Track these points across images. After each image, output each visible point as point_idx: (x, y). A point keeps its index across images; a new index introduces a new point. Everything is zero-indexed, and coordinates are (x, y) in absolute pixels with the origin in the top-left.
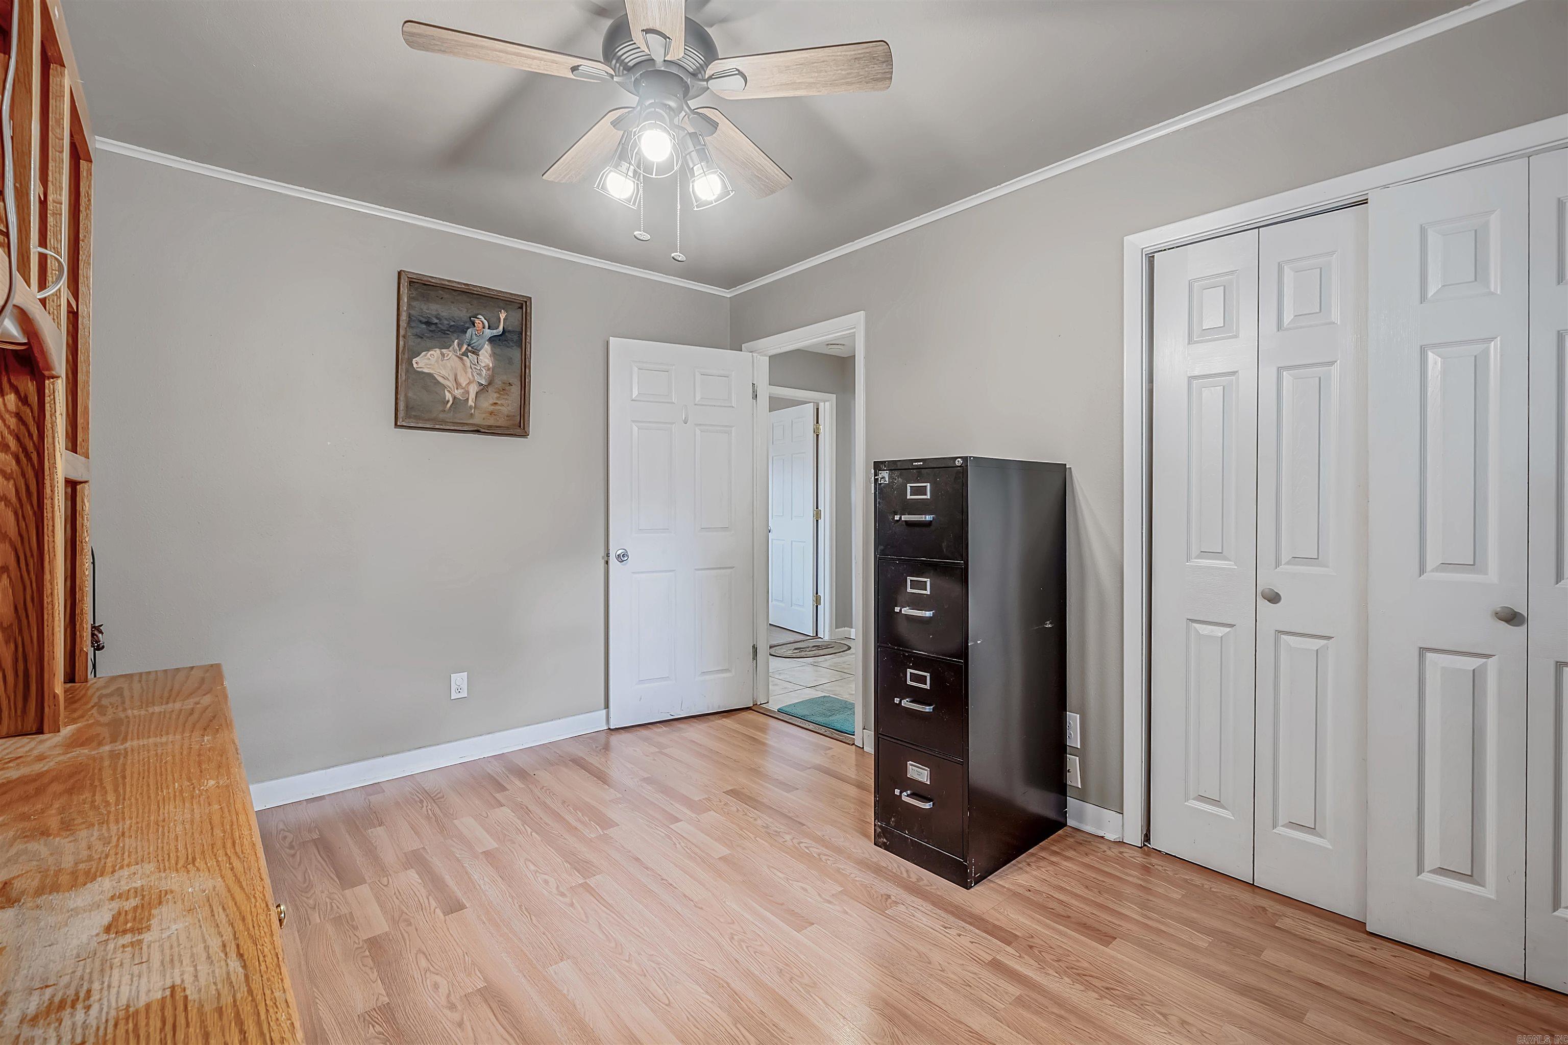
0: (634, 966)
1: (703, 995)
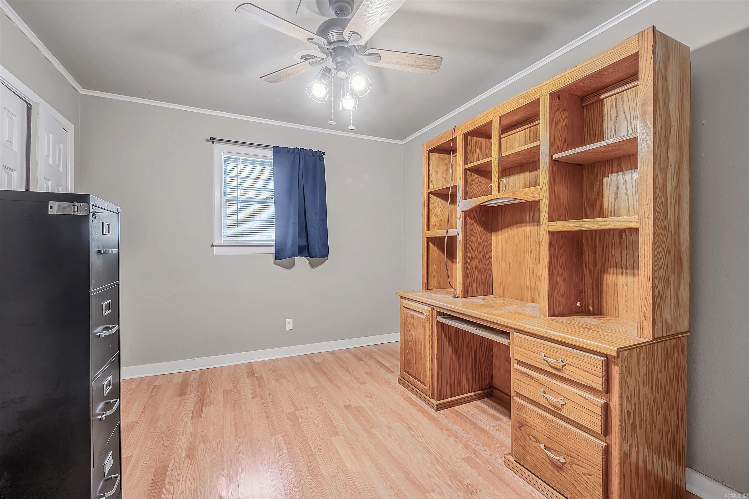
1: (322, 468)
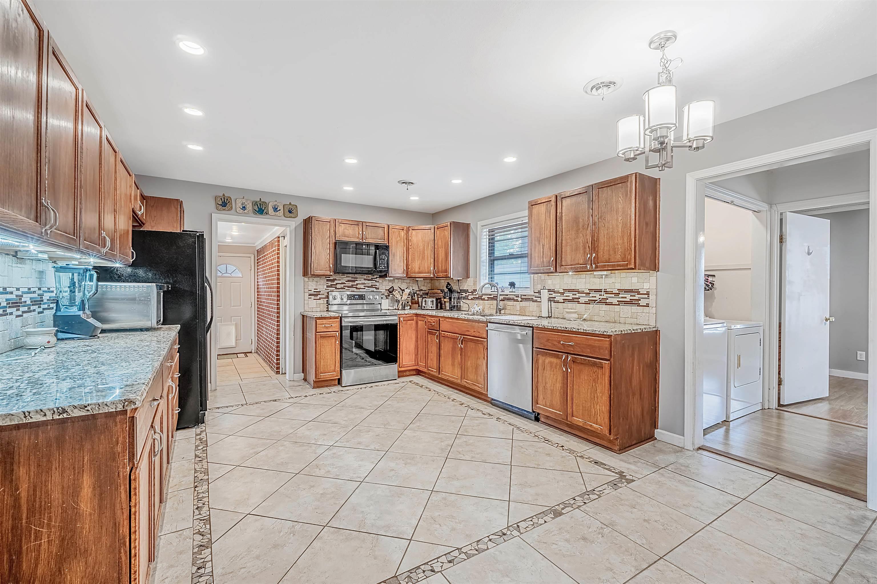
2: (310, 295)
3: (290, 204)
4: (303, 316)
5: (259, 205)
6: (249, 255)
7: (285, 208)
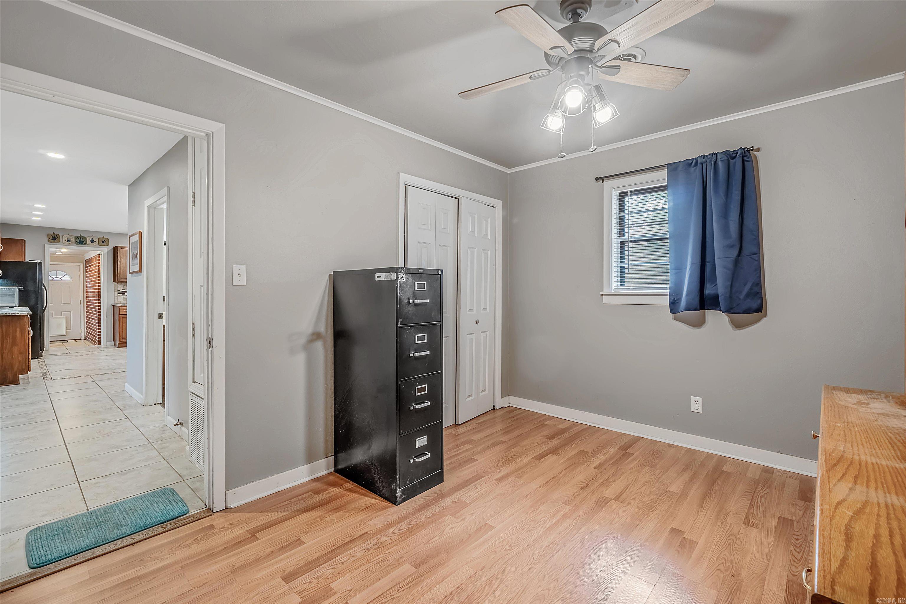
0: (552, 585)
2: (119, 293)
3: (103, 237)
4: (114, 306)
5: (80, 239)
6: (78, 264)
7: (99, 240)
